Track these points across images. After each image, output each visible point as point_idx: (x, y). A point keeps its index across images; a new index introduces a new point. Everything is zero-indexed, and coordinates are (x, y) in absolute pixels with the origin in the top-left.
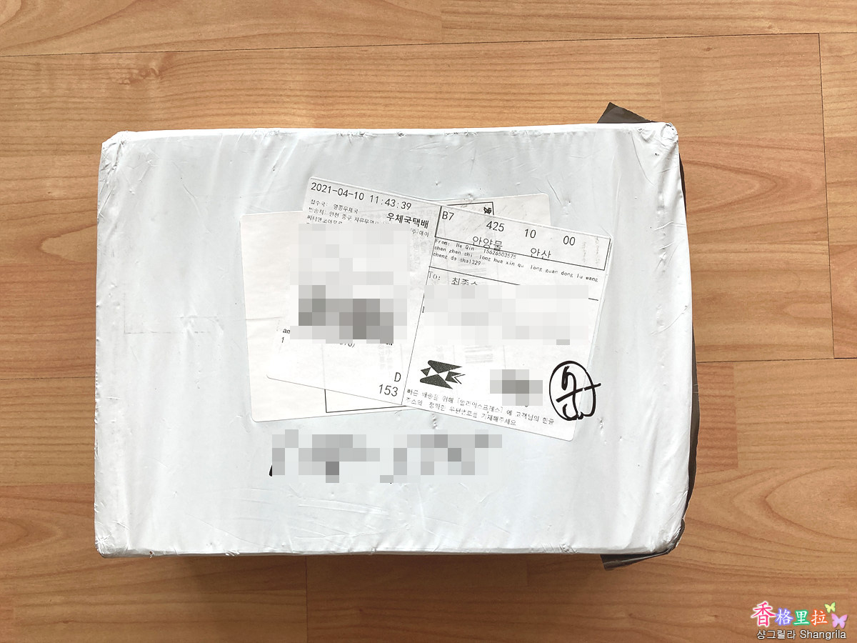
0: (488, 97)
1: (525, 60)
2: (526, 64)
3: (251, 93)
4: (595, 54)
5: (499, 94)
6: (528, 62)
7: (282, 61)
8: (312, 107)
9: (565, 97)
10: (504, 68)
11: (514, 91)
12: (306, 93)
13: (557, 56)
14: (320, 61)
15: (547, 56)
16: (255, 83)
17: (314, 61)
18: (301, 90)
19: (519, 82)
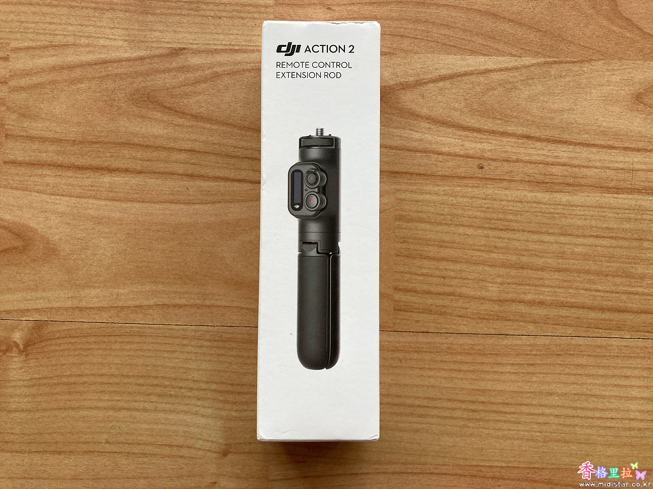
0: (449, 405)
1: (499, 359)
2: (499, 364)
3: (141, 381)
4: (589, 355)
5: (463, 402)
6: (504, 361)
7: (185, 342)
8: (220, 405)
9: (548, 411)
10: (471, 368)
11: (482, 399)
12: (214, 387)
13: (540, 355)
14: (234, 345)
15: (527, 355)
16: (149, 368)
17: (227, 345)
18: (207, 382)
19: (489, 387)
